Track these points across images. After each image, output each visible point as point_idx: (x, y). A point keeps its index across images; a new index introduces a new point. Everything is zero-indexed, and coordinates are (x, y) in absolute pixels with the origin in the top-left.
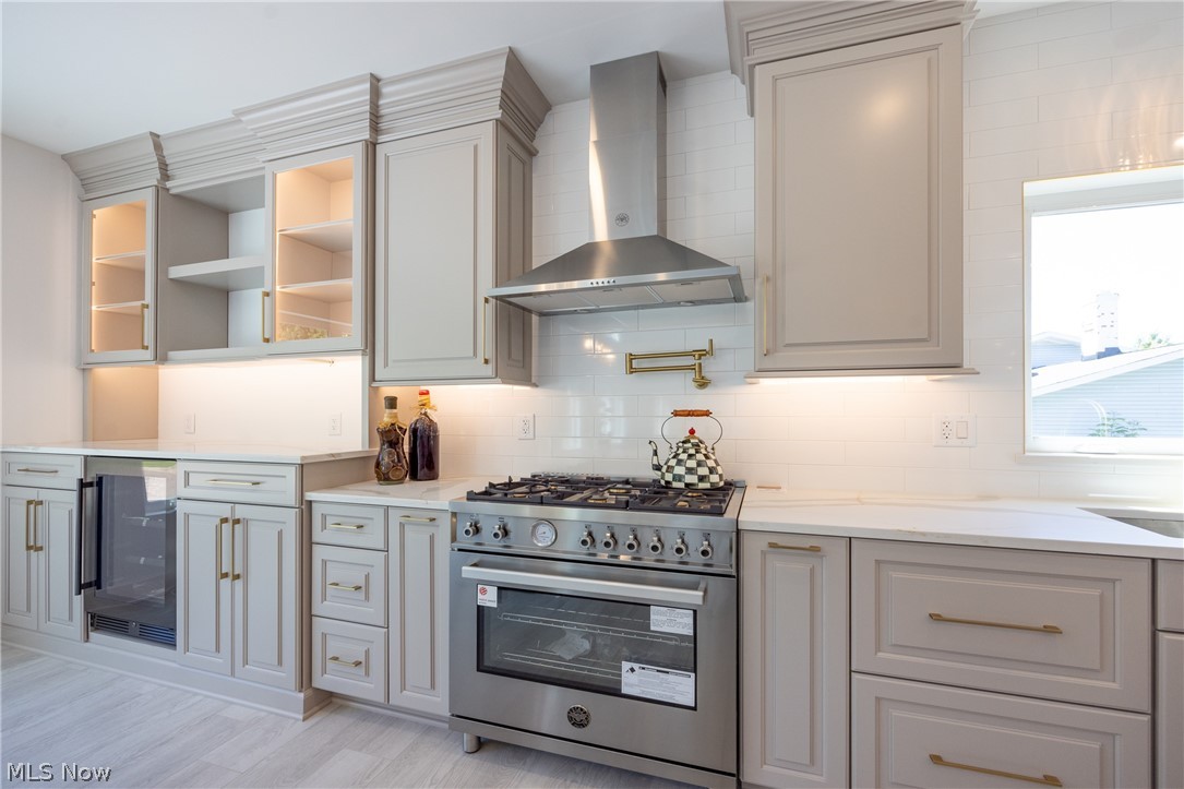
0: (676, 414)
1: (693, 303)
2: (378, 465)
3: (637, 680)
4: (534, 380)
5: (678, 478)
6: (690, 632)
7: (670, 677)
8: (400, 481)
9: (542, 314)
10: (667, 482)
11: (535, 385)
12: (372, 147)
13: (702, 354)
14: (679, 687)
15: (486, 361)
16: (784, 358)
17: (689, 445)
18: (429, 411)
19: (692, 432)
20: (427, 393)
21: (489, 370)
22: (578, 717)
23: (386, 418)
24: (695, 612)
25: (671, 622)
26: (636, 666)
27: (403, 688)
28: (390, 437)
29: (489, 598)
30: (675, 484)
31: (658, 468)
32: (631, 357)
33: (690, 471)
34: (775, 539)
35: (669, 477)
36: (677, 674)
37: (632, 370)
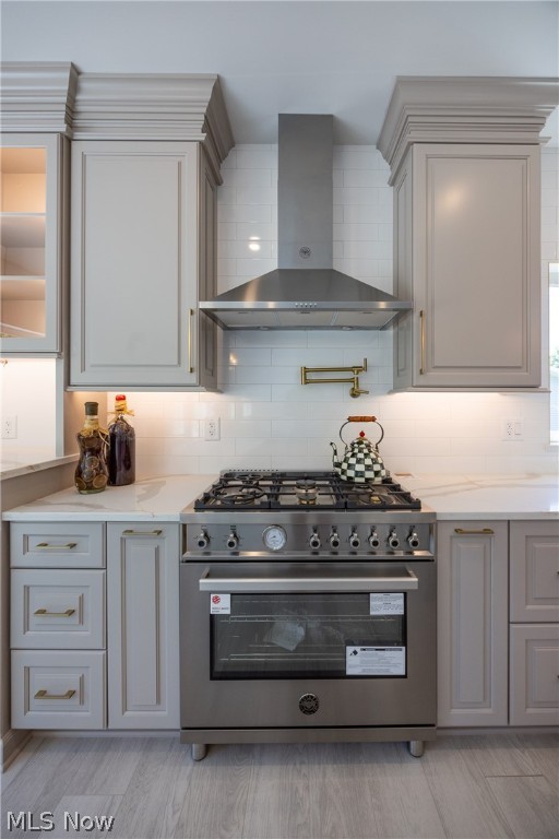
0: (351, 419)
1: (352, 328)
2: (79, 473)
3: (359, 661)
4: (219, 387)
5: (358, 474)
6: (402, 612)
7: (387, 654)
8: (102, 489)
9: (226, 328)
10: (350, 478)
11: (220, 392)
12: (67, 142)
13: (359, 369)
14: (392, 661)
15: (192, 370)
16: (434, 376)
17: (363, 446)
18: (125, 417)
19: (362, 434)
20: (123, 398)
21: (193, 379)
22: (308, 705)
23: (86, 425)
24: (405, 594)
25: (386, 606)
26: (358, 649)
27: (125, 709)
28: (90, 444)
29: (222, 606)
30: (357, 480)
31: (338, 465)
32: (306, 370)
33: (368, 468)
34: (458, 526)
35: (351, 473)
36: (391, 650)
37: (307, 382)
